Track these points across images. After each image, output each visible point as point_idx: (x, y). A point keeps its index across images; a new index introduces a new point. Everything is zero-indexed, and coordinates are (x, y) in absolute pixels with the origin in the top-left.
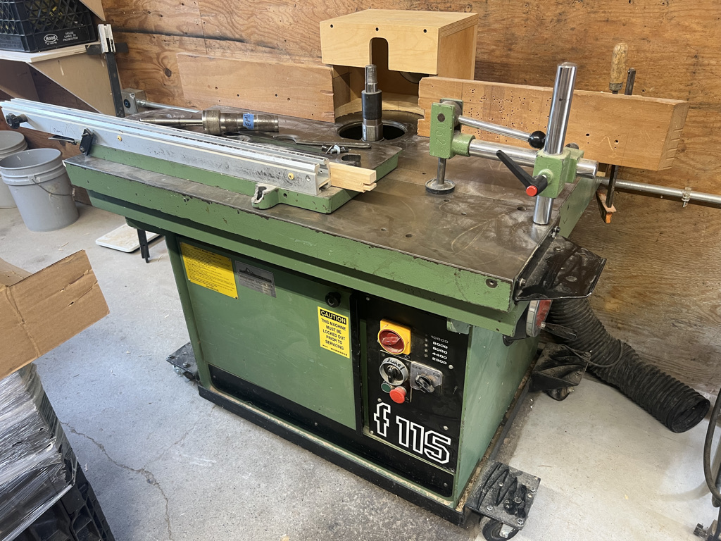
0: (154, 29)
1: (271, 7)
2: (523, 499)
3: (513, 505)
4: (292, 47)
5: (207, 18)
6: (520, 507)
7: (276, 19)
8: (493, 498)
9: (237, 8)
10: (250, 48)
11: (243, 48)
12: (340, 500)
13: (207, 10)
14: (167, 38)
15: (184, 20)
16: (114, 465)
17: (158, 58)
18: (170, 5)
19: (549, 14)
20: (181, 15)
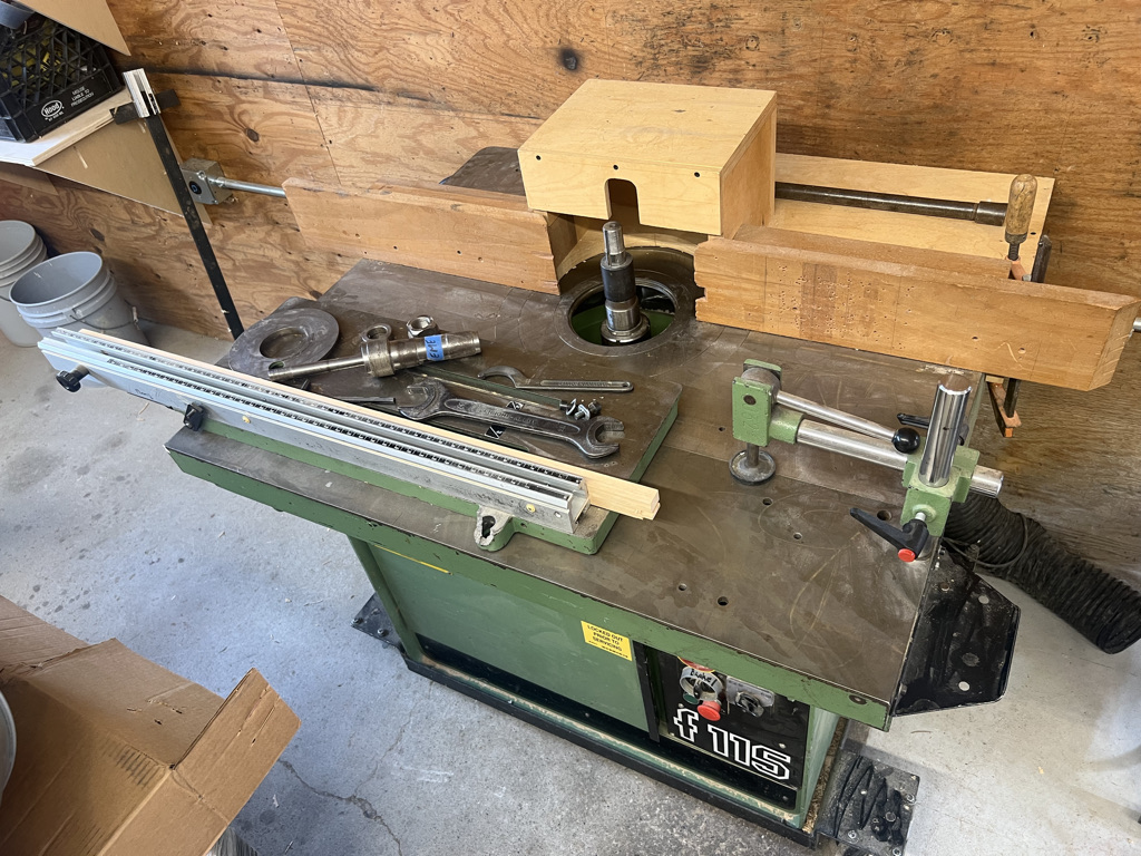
0: (216, 69)
1: (412, 37)
2: (898, 814)
3: (885, 824)
4: (456, 98)
5: (304, 53)
6: (895, 827)
7: (423, 56)
8: (855, 817)
9: (354, 37)
10: (385, 100)
11: (373, 99)
12: (636, 818)
13: (302, 40)
14: (242, 83)
15: (266, 55)
16: (312, 793)
17: (232, 113)
18: (238, 32)
19: (892, 52)
20: (258, 47)
